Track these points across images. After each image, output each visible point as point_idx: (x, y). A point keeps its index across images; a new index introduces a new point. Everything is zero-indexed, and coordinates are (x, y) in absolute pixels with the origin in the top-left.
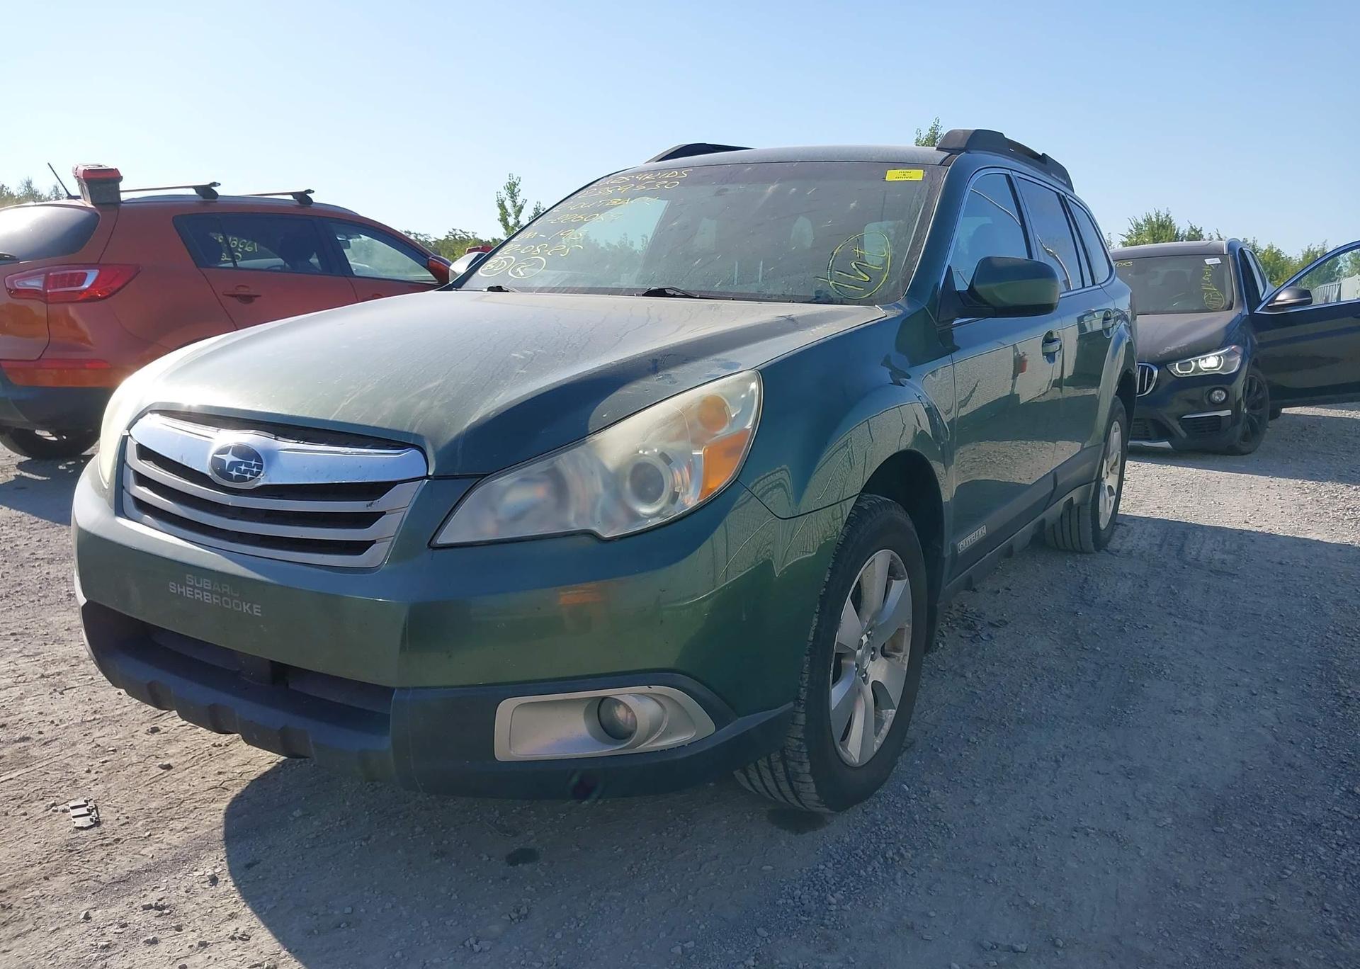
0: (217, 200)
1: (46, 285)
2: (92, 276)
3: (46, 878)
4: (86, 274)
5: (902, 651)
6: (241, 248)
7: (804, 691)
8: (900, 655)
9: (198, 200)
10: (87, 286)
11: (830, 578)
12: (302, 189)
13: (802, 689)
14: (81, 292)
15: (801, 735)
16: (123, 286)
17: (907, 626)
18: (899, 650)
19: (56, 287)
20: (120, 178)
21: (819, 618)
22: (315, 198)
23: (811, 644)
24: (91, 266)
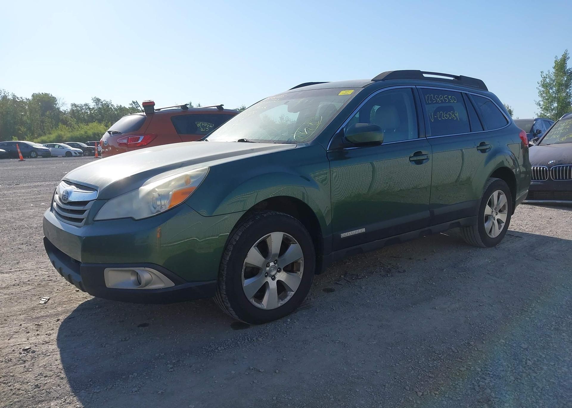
0: (188, 110)
1: (128, 142)
2: (141, 138)
3: (20, 315)
4: (140, 137)
5: (300, 271)
6: (208, 126)
7: (225, 277)
8: (299, 273)
9: (181, 110)
10: (140, 141)
11: (239, 239)
12: (219, 105)
13: (224, 277)
14: (139, 143)
15: (225, 293)
16: (151, 142)
17: (301, 262)
18: (299, 271)
19: (131, 142)
20: (154, 105)
21: (232, 253)
22: (224, 107)
23: (228, 261)
24: (141, 135)
